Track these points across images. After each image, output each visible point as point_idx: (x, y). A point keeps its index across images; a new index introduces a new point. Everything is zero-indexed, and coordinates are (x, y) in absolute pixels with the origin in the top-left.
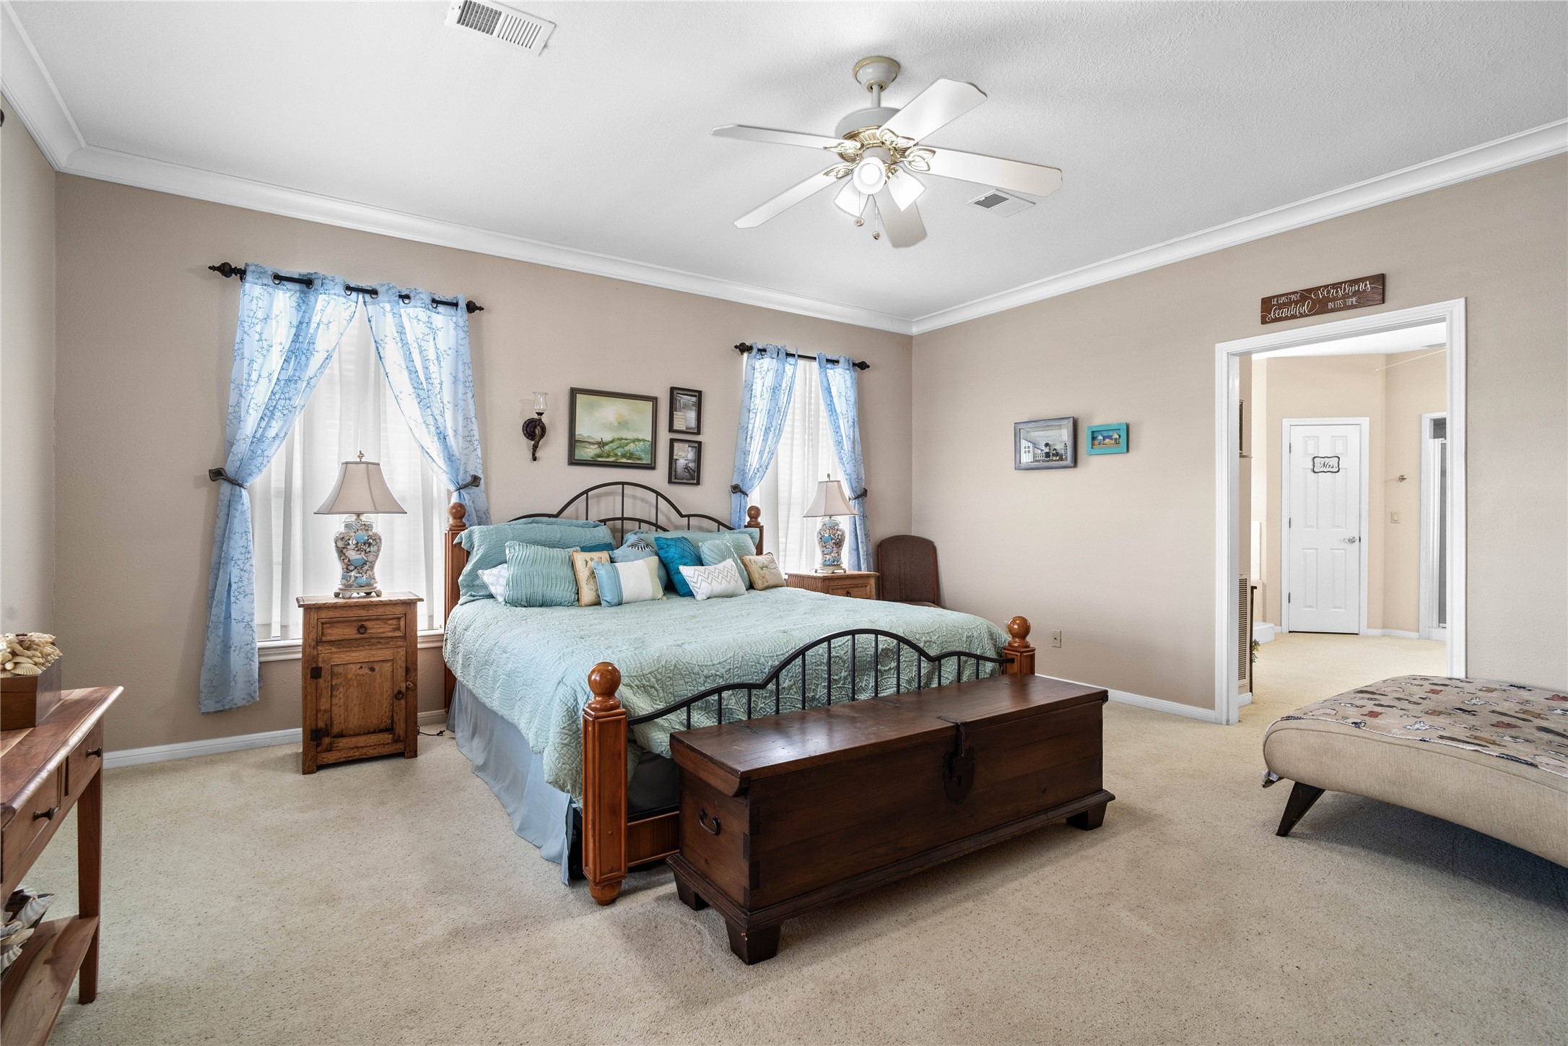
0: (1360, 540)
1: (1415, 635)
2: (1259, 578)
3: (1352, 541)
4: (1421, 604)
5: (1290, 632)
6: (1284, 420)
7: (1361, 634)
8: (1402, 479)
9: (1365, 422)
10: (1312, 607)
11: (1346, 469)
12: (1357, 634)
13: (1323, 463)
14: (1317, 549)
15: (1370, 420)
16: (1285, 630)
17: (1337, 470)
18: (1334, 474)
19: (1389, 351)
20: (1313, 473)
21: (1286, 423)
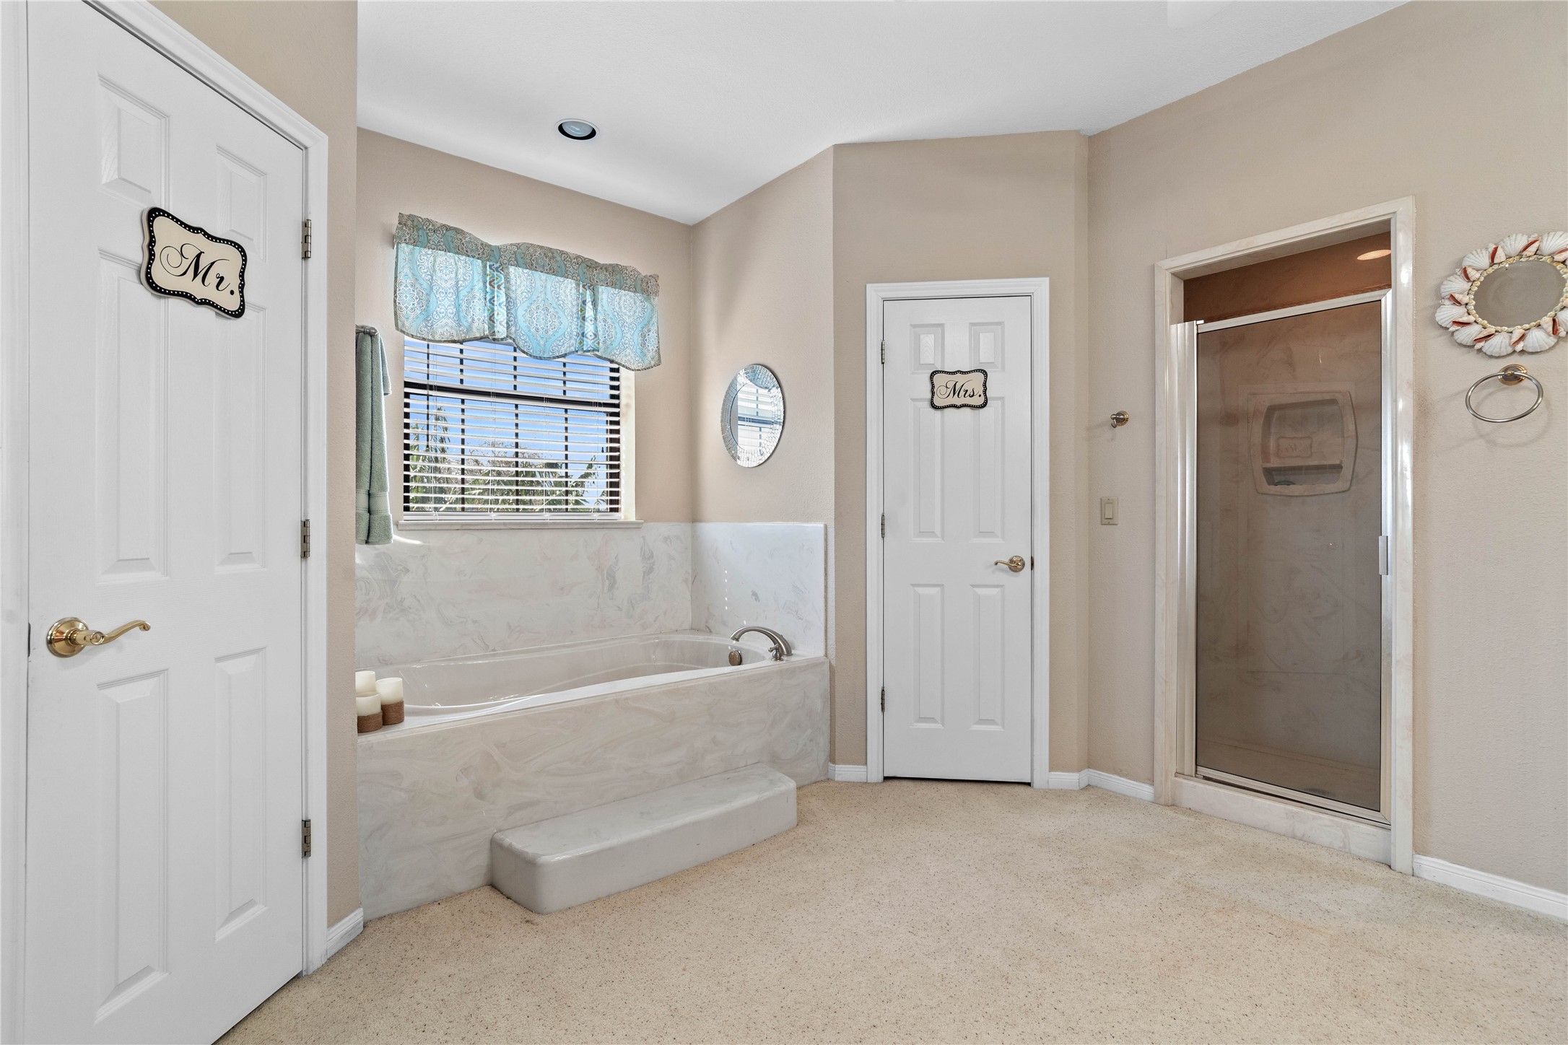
0: (1032, 564)
1: (1145, 791)
2: (822, 653)
3: (1015, 566)
4: (1157, 720)
5: (886, 778)
6: (869, 286)
7: (1036, 784)
8: (1120, 420)
9: (1040, 287)
10: (932, 720)
11: (1002, 399)
12: (1029, 784)
13: (951, 385)
14: (941, 586)
15: (1050, 279)
16: (876, 776)
17: (981, 401)
18: (977, 411)
19: (1094, 127)
20: (932, 410)
21: (875, 293)
